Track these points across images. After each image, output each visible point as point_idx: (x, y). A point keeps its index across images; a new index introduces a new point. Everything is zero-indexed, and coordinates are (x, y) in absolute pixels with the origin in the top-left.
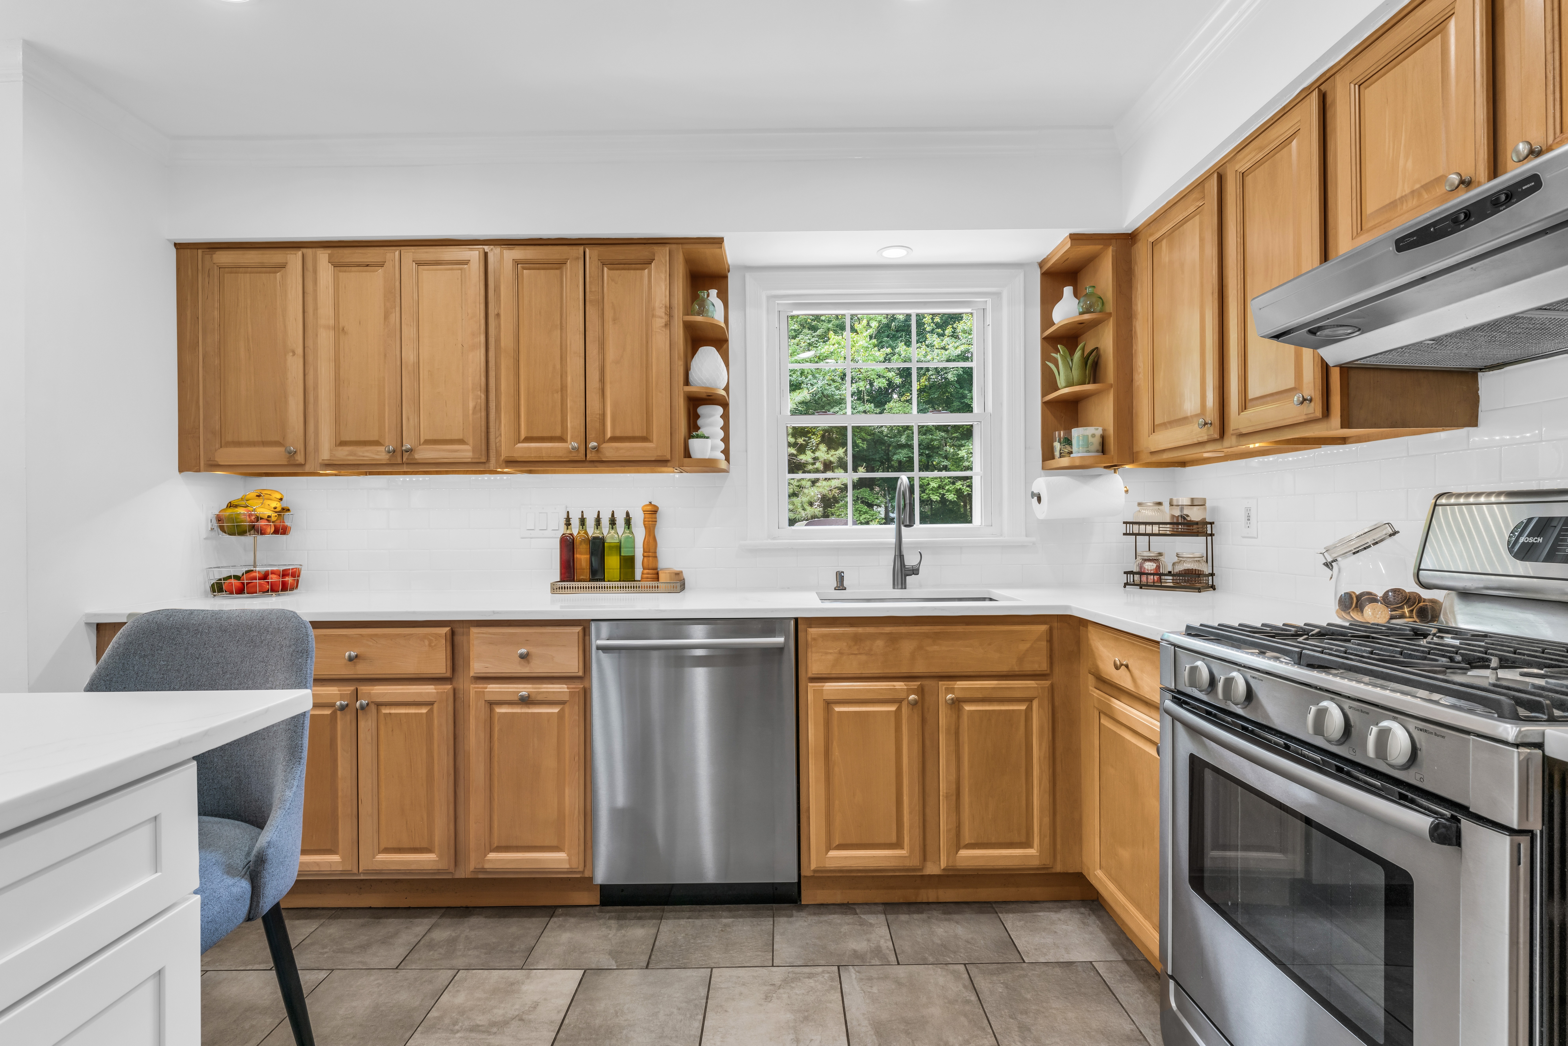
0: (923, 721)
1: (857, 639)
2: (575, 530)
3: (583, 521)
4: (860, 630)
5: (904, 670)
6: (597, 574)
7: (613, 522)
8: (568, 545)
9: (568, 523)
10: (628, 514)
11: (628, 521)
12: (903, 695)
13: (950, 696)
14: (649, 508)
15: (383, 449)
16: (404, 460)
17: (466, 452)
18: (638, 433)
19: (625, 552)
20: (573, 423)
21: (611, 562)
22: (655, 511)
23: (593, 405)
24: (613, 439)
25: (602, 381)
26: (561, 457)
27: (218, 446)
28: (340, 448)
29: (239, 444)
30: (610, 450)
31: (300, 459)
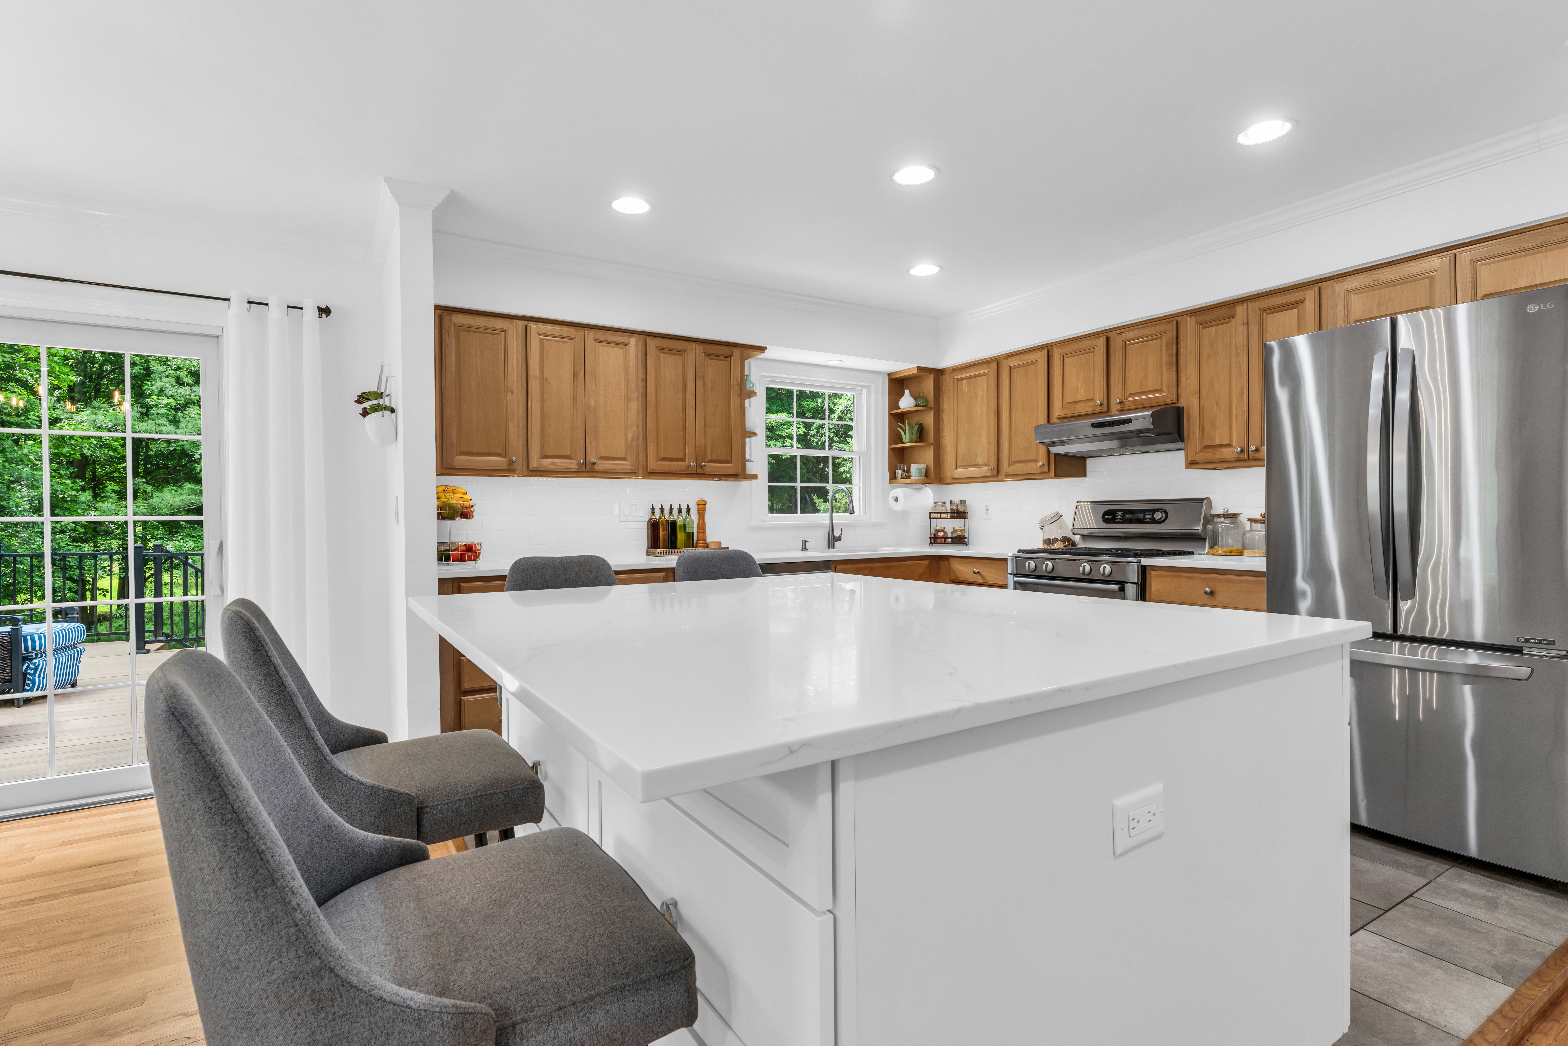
6: (672, 544)
8: (653, 525)
15: (575, 462)
16: (587, 469)
17: (626, 465)
18: (724, 459)
19: (688, 530)
20: (690, 451)
21: (680, 536)
22: (705, 505)
23: (701, 440)
24: (711, 462)
25: (705, 426)
26: (683, 471)
27: (455, 455)
28: (544, 460)
29: (471, 454)
30: (709, 468)
31: (516, 466)
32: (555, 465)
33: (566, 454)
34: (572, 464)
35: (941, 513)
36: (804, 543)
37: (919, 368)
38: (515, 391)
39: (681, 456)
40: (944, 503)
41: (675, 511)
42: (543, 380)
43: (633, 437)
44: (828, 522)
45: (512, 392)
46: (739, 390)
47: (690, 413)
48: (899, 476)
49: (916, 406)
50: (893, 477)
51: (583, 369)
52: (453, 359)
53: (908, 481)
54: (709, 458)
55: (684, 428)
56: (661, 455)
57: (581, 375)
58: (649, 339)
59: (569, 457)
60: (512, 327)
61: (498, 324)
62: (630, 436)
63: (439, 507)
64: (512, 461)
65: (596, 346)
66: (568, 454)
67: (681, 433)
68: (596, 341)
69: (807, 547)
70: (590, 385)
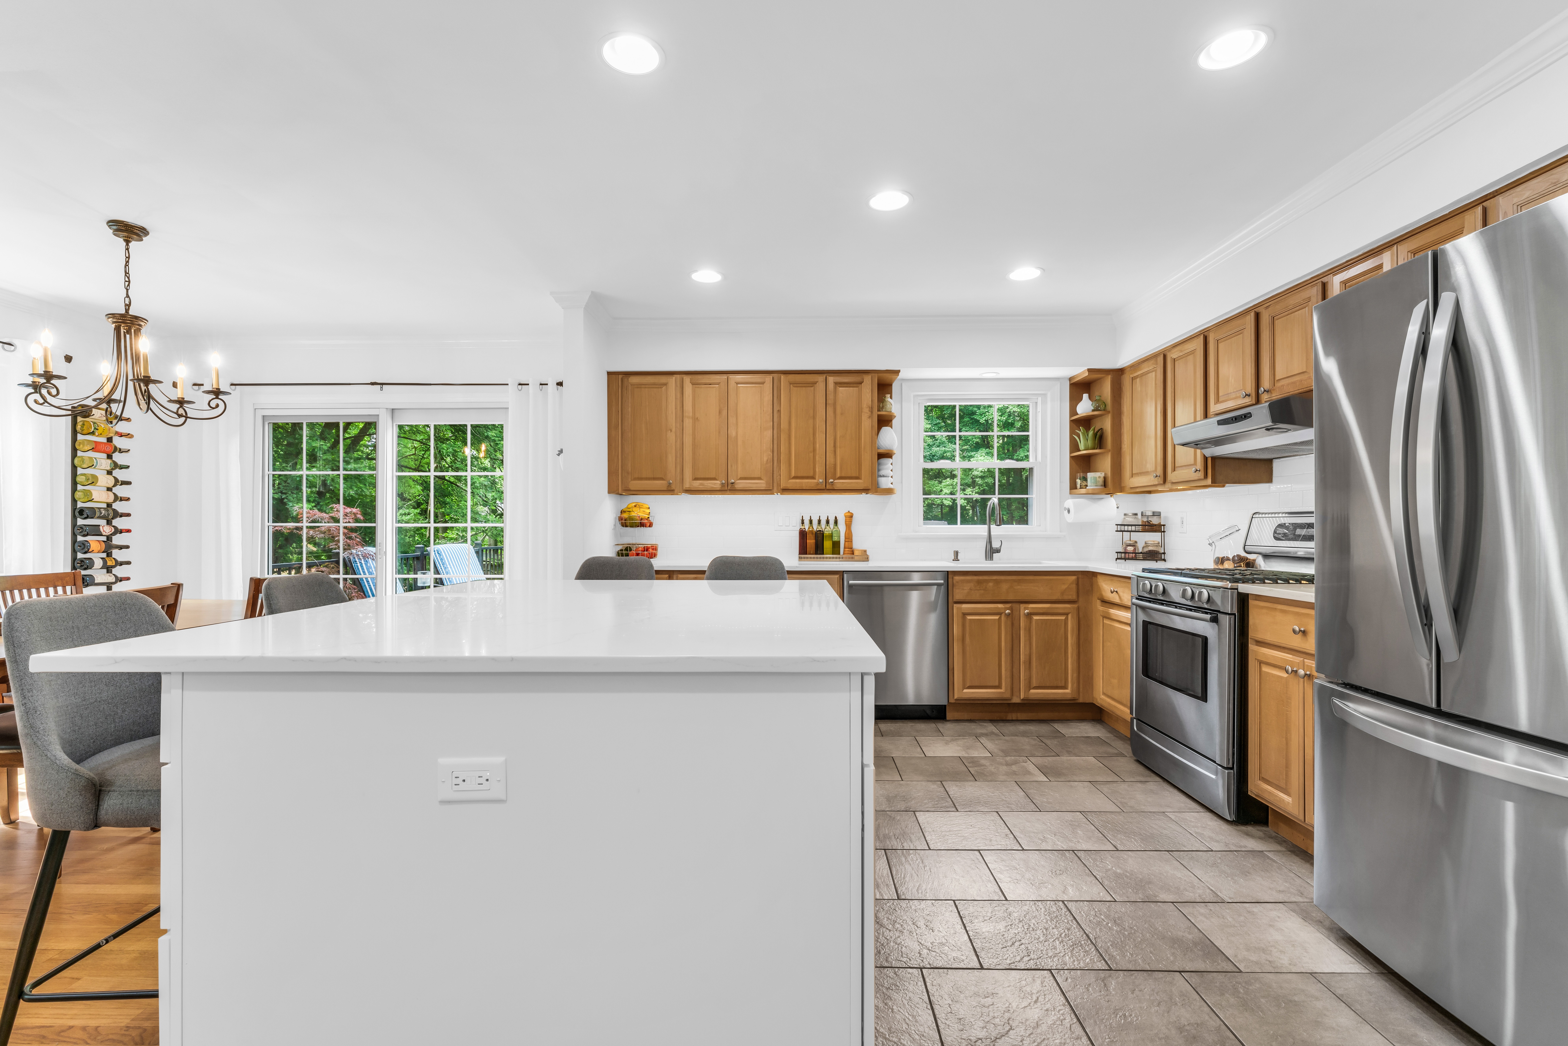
0: (1013, 624)
1: (979, 582)
2: (807, 527)
3: (811, 522)
4: (981, 578)
5: (1003, 598)
6: (819, 550)
7: (828, 522)
8: (803, 534)
9: (803, 523)
10: (836, 517)
11: (836, 522)
12: (1002, 611)
13: (1026, 611)
14: (849, 514)
15: (718, 482)
16: (729, 488)
17: (762, 484)
18: (854, 475)
19: (835, 539)
20: (819, 469)
21: (828, 544)
22: (851, 516)
23: (830, 459)
24: (841, 478)
25: (835, 446)
26: (813, 487)
27: (630, 480)
28: (695, 481)
29: (641, 479)
30: (839, 483)
31: (673, 487)
32: (703, 485)
33: (712, 477)
34: (716, 484)
35: (1128, 525)
36: (956, 553)
37: (1090, 370)
38: (674, 430)
39: (811, 474)
40: (1136, 514)
41: (823, 522)
42: (695, 419)
43: (767, 460)
44: (986, 534)
45: (671, 431)
46: (870, 413)
47: (820, 437)
48: (1078, 486)
49: (1093, 411)
50: (1073, 487)
51: (727, 407)
52: (630, 409)
53: (1083, 491)
54: (838, 475)
55: (814, 450)
56: (793, 475)
57: (724, 412)
58: (783, 377)
59: (715, 479)
60: (672, 380)
61: (663, 379)
62: (765, 459)
63: (621, 519)
64: (670, 484)
65: (737, 387)
66: (714, 477)
67: (812, 454)
68: (737, 383)
69: (959, 558)
70: (732, 420)
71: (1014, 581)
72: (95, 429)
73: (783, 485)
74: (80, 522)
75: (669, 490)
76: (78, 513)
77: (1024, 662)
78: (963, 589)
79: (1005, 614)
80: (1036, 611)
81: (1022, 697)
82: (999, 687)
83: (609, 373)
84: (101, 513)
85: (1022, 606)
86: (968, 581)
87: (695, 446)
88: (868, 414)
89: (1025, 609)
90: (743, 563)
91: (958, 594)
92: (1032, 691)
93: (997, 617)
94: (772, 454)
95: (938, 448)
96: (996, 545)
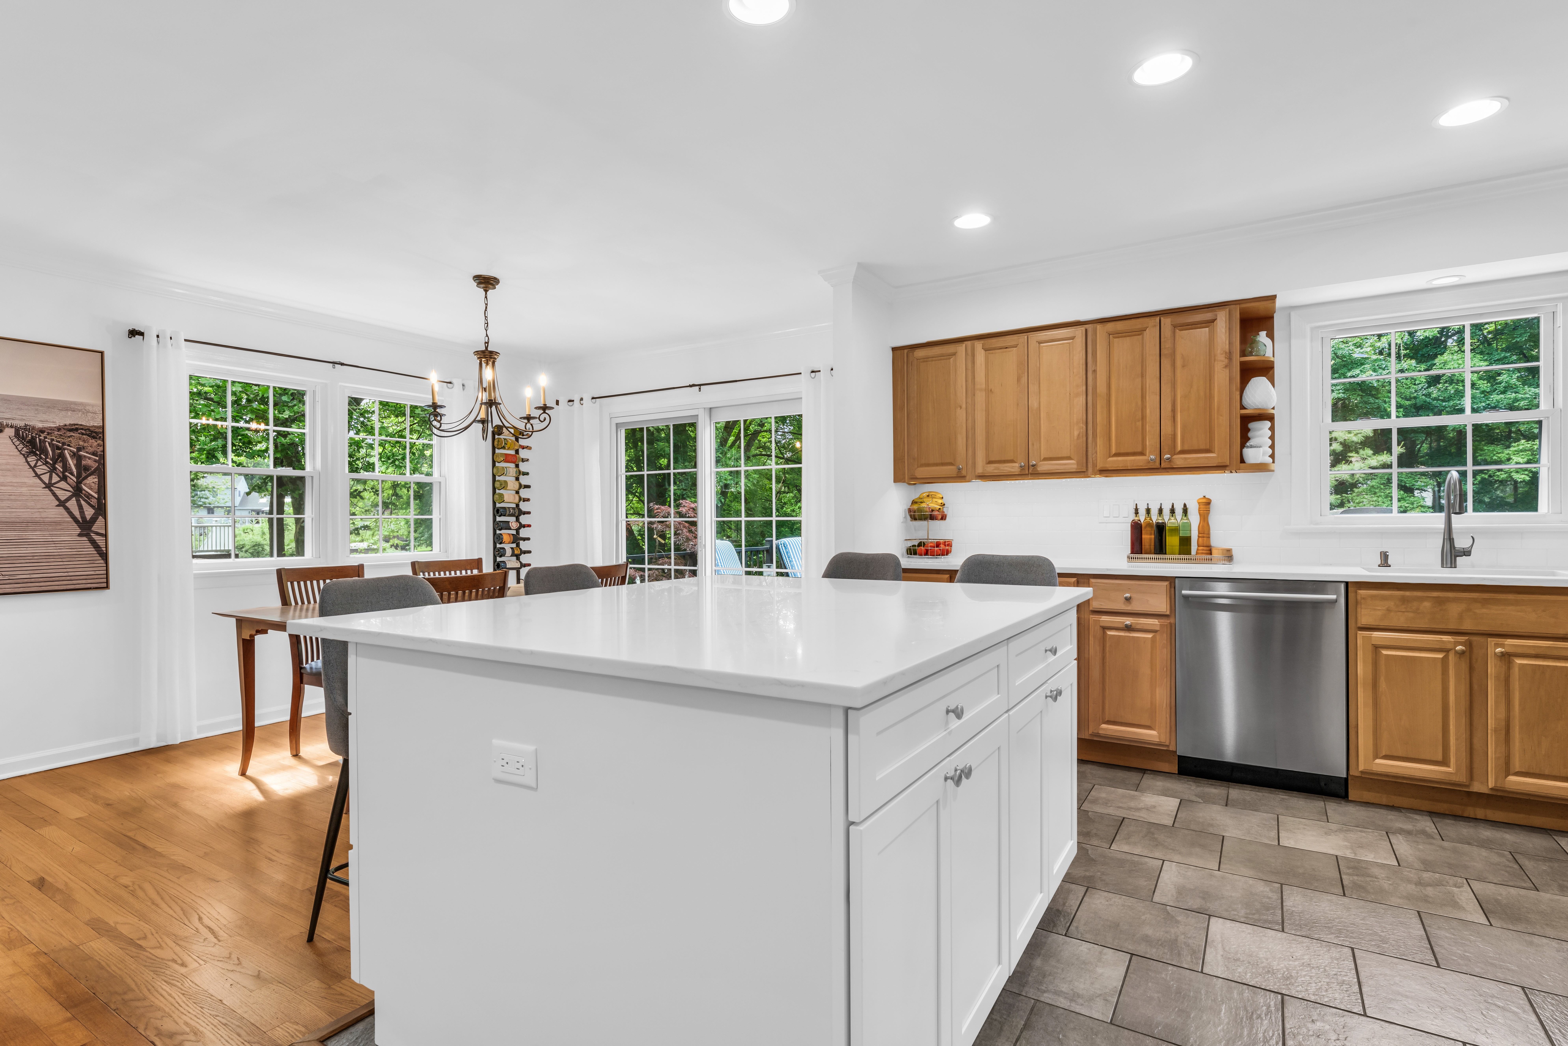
0: (1471, 669)
1: (1404, 600)
2: (1142, 517)
3: (1148, 511)
4: (1408, 593)
5: (1452, 626)
6: (1160, 548)
7: (1173, 511)
8: (1137, 528)
9: (1137, 512)
10: (1185, 505)
11: (1185, 511)
12: (1449, 646)
13: (1499, 650)
14: (1204, 501)
15: (1017, 465)
16: (1029, 472)
17: (1072, 465)
18: (1202, 447)
19: (1182, 534)
20: (1151, 442)
22: (1209, 504)
23: (1167, 429)
24: (1183, 452)
25: (1174, 411)
26: (1142, 466)
27: (916, 467)
28: (989, 465)
29: (928, 465)
30: (1180, 460)
31: (964, 473)
32: (998, 469)
33: (1009, 459)
34: (1014, 468)
36: (1384, 556)
38: (964, 407)
39: (1139, 449)
42: (989, 391)
43: (1079, 435)
45: (961, 407)
46: (1229, 362)
51: (1026, 374)
52: (915, 387)
54: (1179, 448)
55: (1143, 418)
56: (1114, 451)
57: (1024, 380)
58: (1099, 327)
59: (1012, 461)
60: (961, 348)
61: (950, 349)
62: (1076, 433)
63: (910, 510)
64: (959, 469)
65: (1039, 347)
66: (1011, 458)
67: (1139, 424)
68: (1040, 343)
69: (1389, 562)
70: (1033, 388)
71: (1475, 600)
72: (505, 444)
73: (1100, 465)
74: (499, 519)
75: (960, 477)
76: (497, 512)
77: (1496, 730)
78: (1375, 610)
79: (1456, 652)
80: (1519, 651)
81: (1491, 784)
82: (1444, 762)
83: (894, 349)
84: (510, 512)
85: (1492, 641)
86: (1384, 598)
87: (988, 423)
88: (1224, 363)
89: (1497, 645)
90: (1003, 564)
91: (1365, 617)
92: (1512, 778)
93: (1440, 656)
94: (1084, 427)
95: (1502, 396)
96: (1461, 543)
